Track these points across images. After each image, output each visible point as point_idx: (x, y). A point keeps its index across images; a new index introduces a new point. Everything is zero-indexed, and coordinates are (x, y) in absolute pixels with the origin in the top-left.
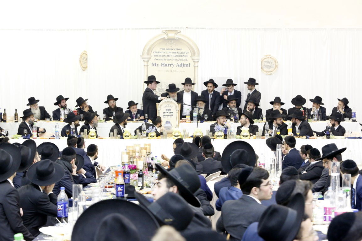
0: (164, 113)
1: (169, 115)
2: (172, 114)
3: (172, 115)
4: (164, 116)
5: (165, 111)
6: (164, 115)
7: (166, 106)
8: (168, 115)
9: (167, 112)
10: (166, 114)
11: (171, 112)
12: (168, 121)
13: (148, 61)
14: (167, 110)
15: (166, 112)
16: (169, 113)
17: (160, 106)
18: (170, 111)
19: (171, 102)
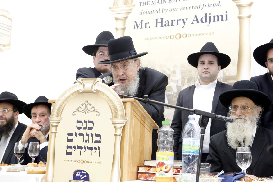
0: (70, 137)
1: (87, 145)
2: (96, 142)
3: (97, 145)
4: (69, 150)
5: (74, 131)
6: (70, 144)
7: (78, 110)
8: (82, 145)
9: (82, 131)
10: (78, 141)
11: (93, 132)
12: (81, 171)
13: (126, 18)
14: (80, 125)
15: (78, 132)
16: (86, 138)
17: (59, 109)
18: (91, 128)
19: (98, 91)
